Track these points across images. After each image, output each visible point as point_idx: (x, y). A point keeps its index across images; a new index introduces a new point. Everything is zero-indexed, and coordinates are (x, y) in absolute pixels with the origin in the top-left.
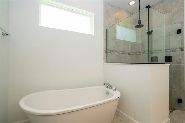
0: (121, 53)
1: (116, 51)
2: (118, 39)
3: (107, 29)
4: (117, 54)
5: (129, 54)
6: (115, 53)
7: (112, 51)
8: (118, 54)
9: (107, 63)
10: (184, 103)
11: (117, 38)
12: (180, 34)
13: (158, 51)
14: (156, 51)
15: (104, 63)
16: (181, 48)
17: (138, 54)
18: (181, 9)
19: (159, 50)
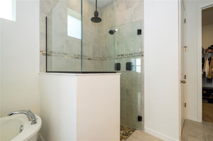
0: (76, 58)
1: (66, 54)
2: (69, 37)
3: (46, 17)
4: (67, 58)
5: (89, 59)
6: (64, 57)
7: (59, 53)
8: (70, 58)
9: (47, 72)
10: (144, 121)
11: (68, 35)
12: (140, 35)
13: (120, 57)
14: (118, 56)
15: (40, 71)
16: (141, 53)
17: (102, 60)
18: (141, 4)
19: (122, 55)
